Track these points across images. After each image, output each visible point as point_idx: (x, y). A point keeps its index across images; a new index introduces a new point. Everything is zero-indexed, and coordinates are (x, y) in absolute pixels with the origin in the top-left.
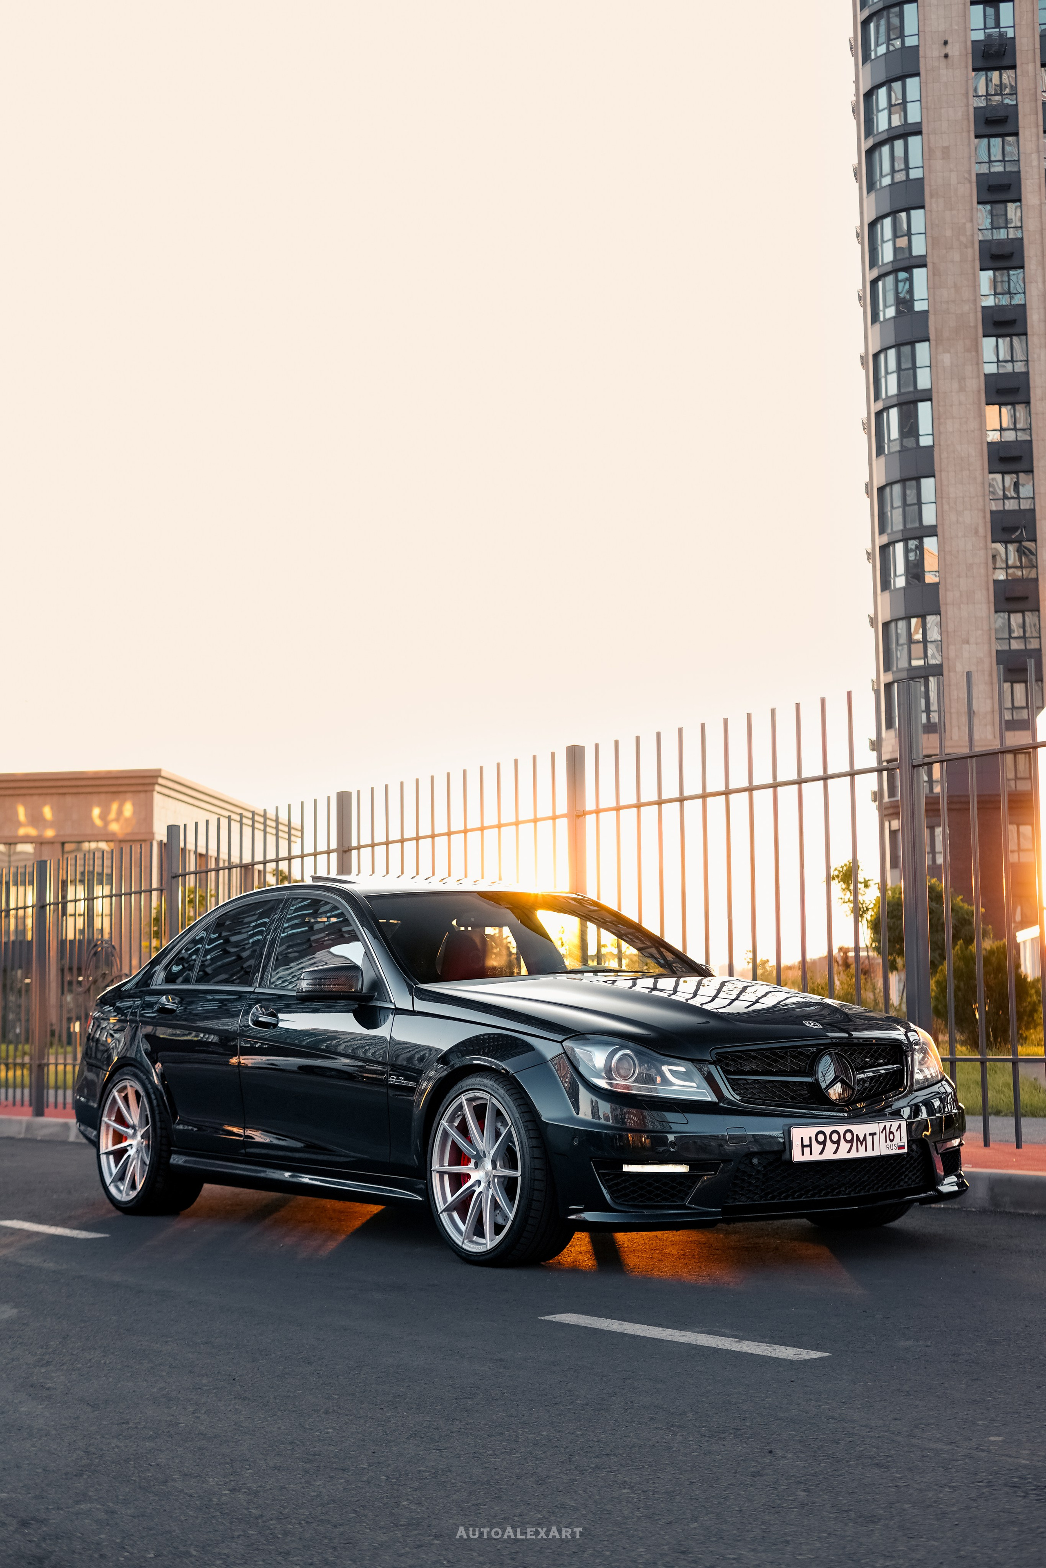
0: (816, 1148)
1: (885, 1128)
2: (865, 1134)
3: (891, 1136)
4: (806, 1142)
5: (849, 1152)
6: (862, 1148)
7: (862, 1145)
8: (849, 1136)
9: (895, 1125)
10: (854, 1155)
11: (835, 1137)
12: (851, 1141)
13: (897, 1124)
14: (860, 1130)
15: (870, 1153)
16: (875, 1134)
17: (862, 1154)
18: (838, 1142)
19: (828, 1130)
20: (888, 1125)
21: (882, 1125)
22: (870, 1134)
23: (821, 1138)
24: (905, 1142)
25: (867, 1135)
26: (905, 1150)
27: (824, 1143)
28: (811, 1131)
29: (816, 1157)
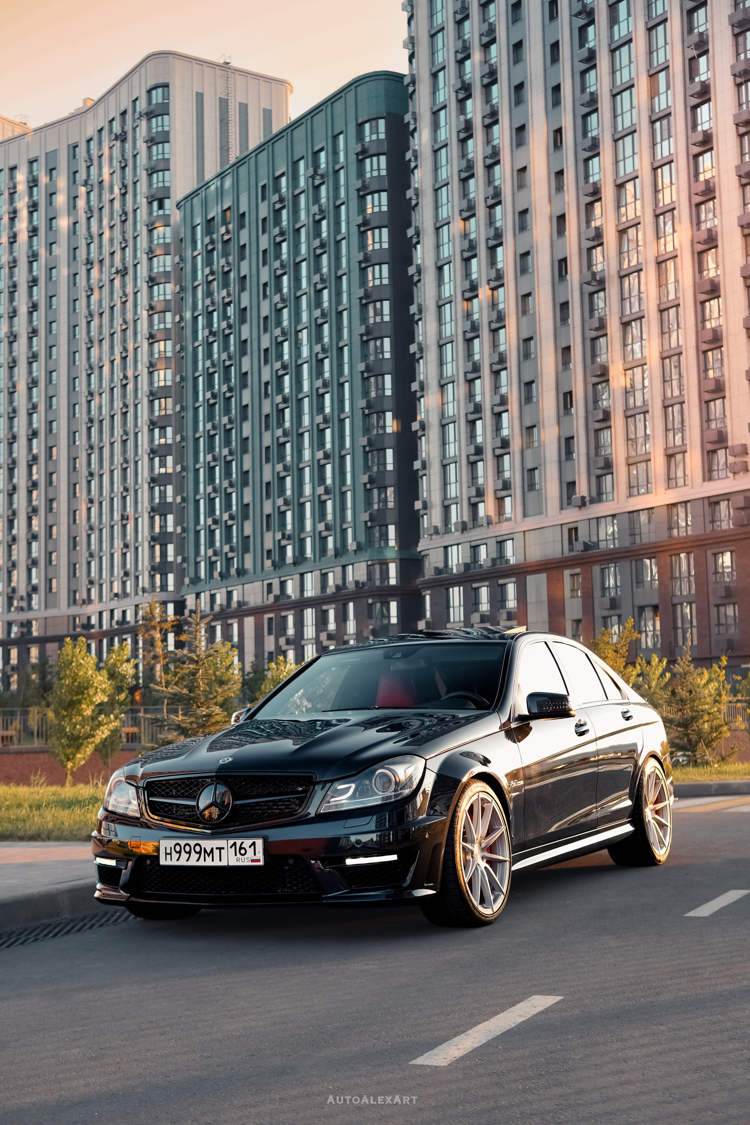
0: (175, 856)
1: (235, 844)
2: (212, 849)
3: (243, 851)
4: (168, 851)
5: (198, 860)
6: (209, 859)
7: (209, 855)
8: (198, 849)
9: (247, 843)
10: (201, 863)
11: (187, 849)
12: (200, 853)
13: (251, 841)
14: (208, 844)
15: (217, 863)
16: (223, 848)
17: (209, 862)
18: (189, 853)
19: (183, 843)
20: (239, 842)
21: (231, 842)
22: (217, 848)
23: (178, 848)
24: (260, 855)
25: (215, 850)
26: (261, 863)
27: (180, 852)
28: (171, 843)
29: (174, 863)
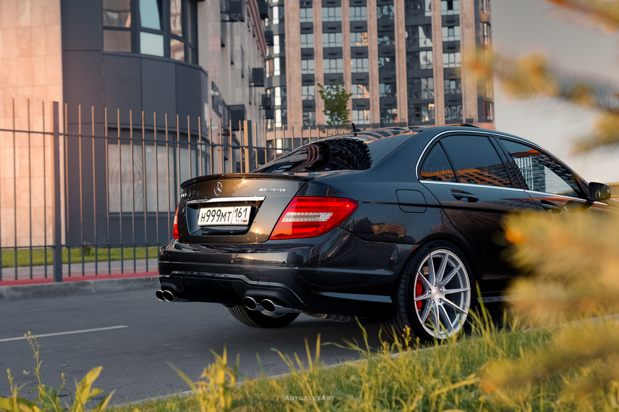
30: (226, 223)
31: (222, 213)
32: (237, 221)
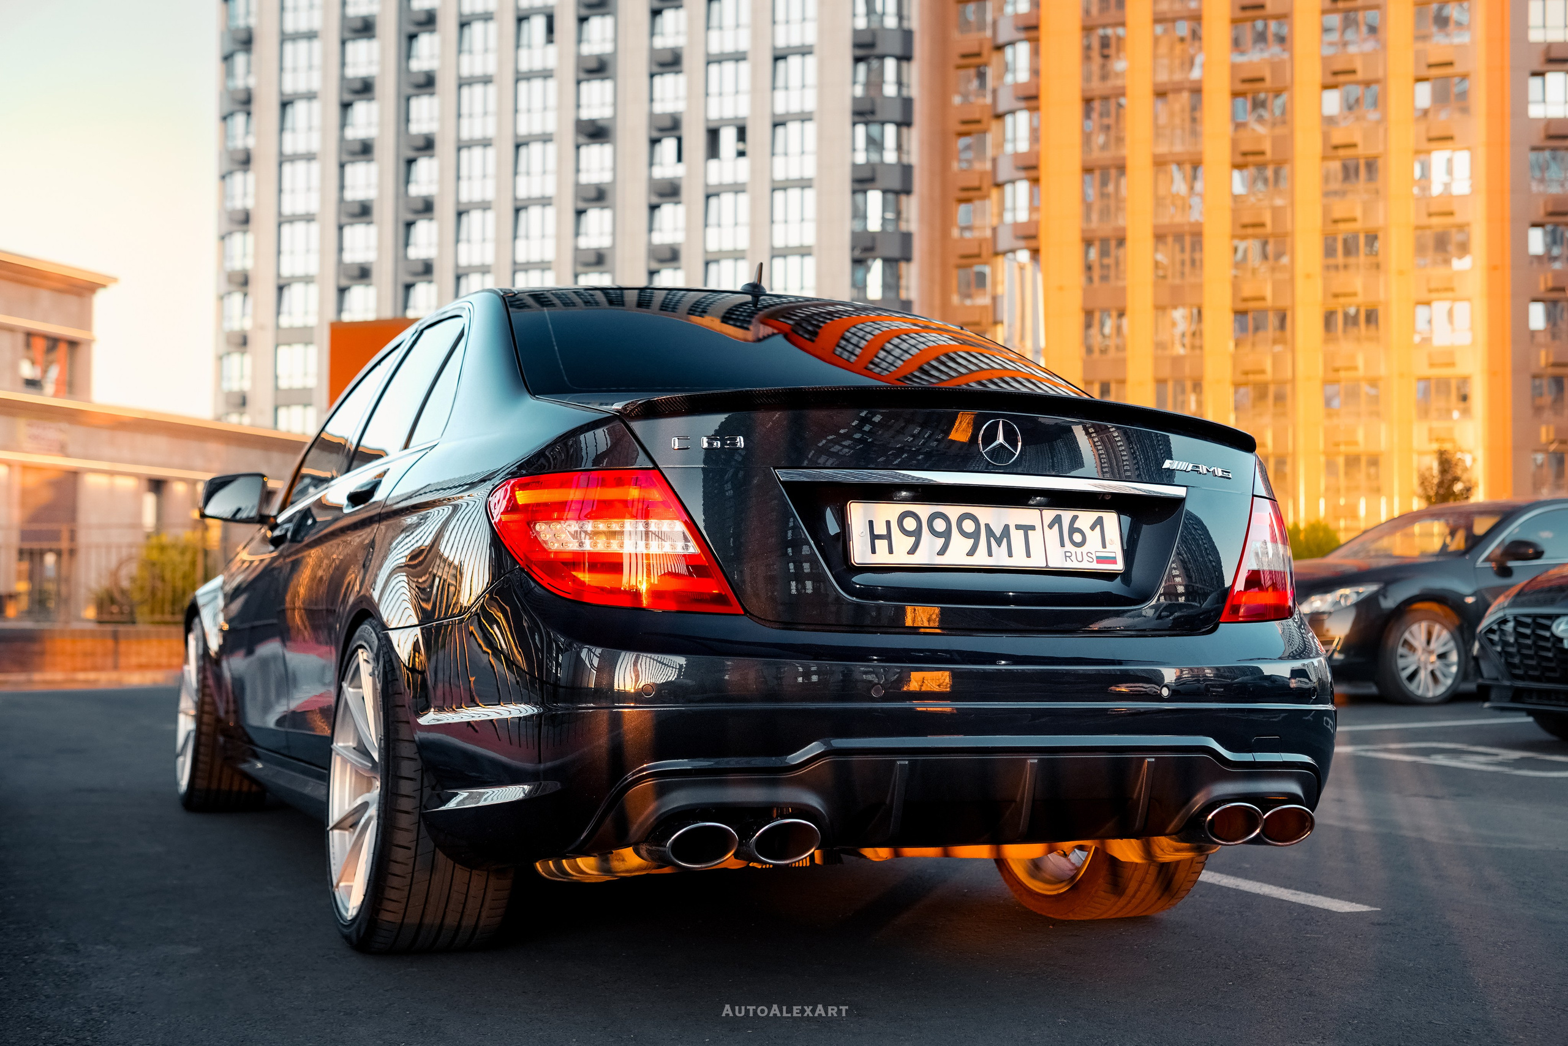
30: (1019, 560)
31: (987, 526)
32: (1073, 558)
